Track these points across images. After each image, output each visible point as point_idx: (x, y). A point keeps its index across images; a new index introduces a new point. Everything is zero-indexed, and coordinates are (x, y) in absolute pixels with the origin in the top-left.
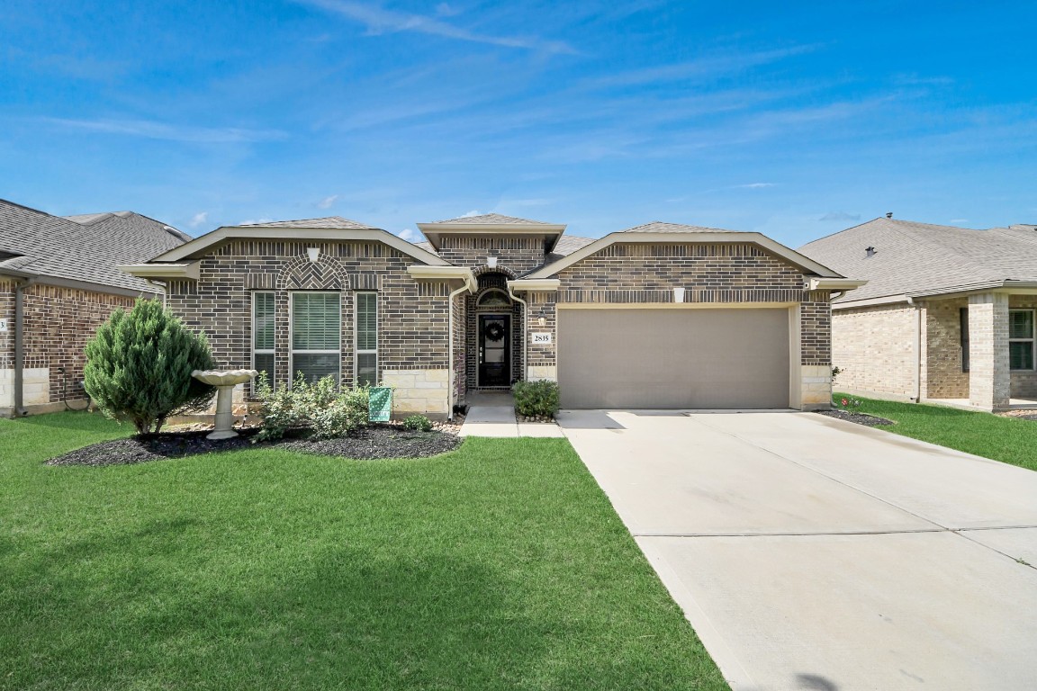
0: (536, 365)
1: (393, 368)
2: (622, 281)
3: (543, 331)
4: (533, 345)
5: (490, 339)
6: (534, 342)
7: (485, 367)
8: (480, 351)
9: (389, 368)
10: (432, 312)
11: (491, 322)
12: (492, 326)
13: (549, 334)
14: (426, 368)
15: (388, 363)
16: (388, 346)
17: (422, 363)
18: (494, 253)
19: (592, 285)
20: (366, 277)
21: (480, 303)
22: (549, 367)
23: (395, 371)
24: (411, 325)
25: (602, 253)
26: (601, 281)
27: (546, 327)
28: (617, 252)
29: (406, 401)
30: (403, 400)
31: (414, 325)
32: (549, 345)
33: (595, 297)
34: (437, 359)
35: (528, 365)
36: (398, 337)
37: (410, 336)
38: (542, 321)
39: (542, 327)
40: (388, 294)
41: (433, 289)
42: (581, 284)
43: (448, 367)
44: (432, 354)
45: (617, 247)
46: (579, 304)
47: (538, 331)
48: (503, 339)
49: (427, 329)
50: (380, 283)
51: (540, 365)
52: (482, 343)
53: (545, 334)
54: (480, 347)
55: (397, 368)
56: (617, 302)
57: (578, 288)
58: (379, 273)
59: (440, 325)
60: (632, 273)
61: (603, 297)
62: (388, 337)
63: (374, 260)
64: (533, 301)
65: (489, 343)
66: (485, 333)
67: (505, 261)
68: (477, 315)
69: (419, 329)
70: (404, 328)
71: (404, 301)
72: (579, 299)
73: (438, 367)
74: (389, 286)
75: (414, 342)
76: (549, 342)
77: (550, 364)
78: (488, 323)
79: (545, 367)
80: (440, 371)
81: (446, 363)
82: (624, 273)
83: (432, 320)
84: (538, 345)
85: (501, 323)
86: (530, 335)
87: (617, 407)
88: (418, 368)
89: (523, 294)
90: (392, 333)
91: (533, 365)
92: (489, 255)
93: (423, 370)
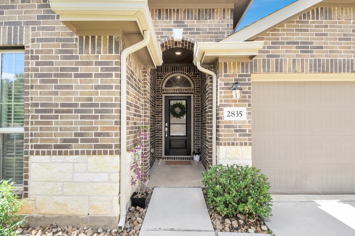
0: (229, 144)
1: (43, 153)
2: (328, 47)
3: (236, 106)
4: (225, 122)
5: (174, 116)
6: (226, 118)
7: (170, 140)
8: (165, 127)
9: (38, 153)
10: (97, 76)
11: (175, 102)
12: (175, 106)
13: (244, 110)
14: (88, 153)
15: (36, 147)
16: (38, 123)
17: (84, 147)
18: (179, 24)
19: (295, 52)
20: (10, 29)
21: (165, 87)
22: (244, 147)
23: (46, 158)
24: (68, 93)
25: (304, 15)
26: (305, 47)
27: (240, 101)
28: (322, 15)
29: (60, 200)
30: (57, 198)
31: (73, 93)
32: (244, 122)
33: (298, 67)
34: (103, 141)
35: (218, 144)
36: (51, 111)
37: (67, 108)
38: (236, 94)
39: (235, 101)
40: (37, 51)
41: (99, 45)
42: (281, 51)
43: (119, 153)
44: (97, 135)
45: (322, 9)
46: (279, 75)
47: (230, 106)
48: (185, 116)
49: (91, 99)
50: (27, 36)
51: (233, 144)
52: (168, 120)
53: (239, 109)
54: (165, 123)
55: (49, 153)
56: (323, 72)
57: (278, 56)
58: (27, 23)
59: (108, 94)
60: (340, 39)
61: (307, 67)
62: (37, 111)
63: (22, 7)
64: (226, 71)
65: (173, 120)
66: (171, 111)
67: (191, 33)
68: (164, 95)
69: (79, 99)
70: (58, 99)
71: (59, 62)
72: (279, 68)
73: (105, 153)
74: (39, 40)
75: (73, 117)
76: (244, 118)
77: (246, 144)
78: (172, 103)
79: (239, 147)
80: (108, 157)
81: (116, 146)
82: (331, 39)
83: (97, 87)
84: (230, 122)
85: (184, 103)
86: (222, 110)
87: (319, 191)
88: (77, 153)
89: (213, 64)
90: (42, 105)
91: (225, 145)
92: (174, 26)
93: (85, 157)
